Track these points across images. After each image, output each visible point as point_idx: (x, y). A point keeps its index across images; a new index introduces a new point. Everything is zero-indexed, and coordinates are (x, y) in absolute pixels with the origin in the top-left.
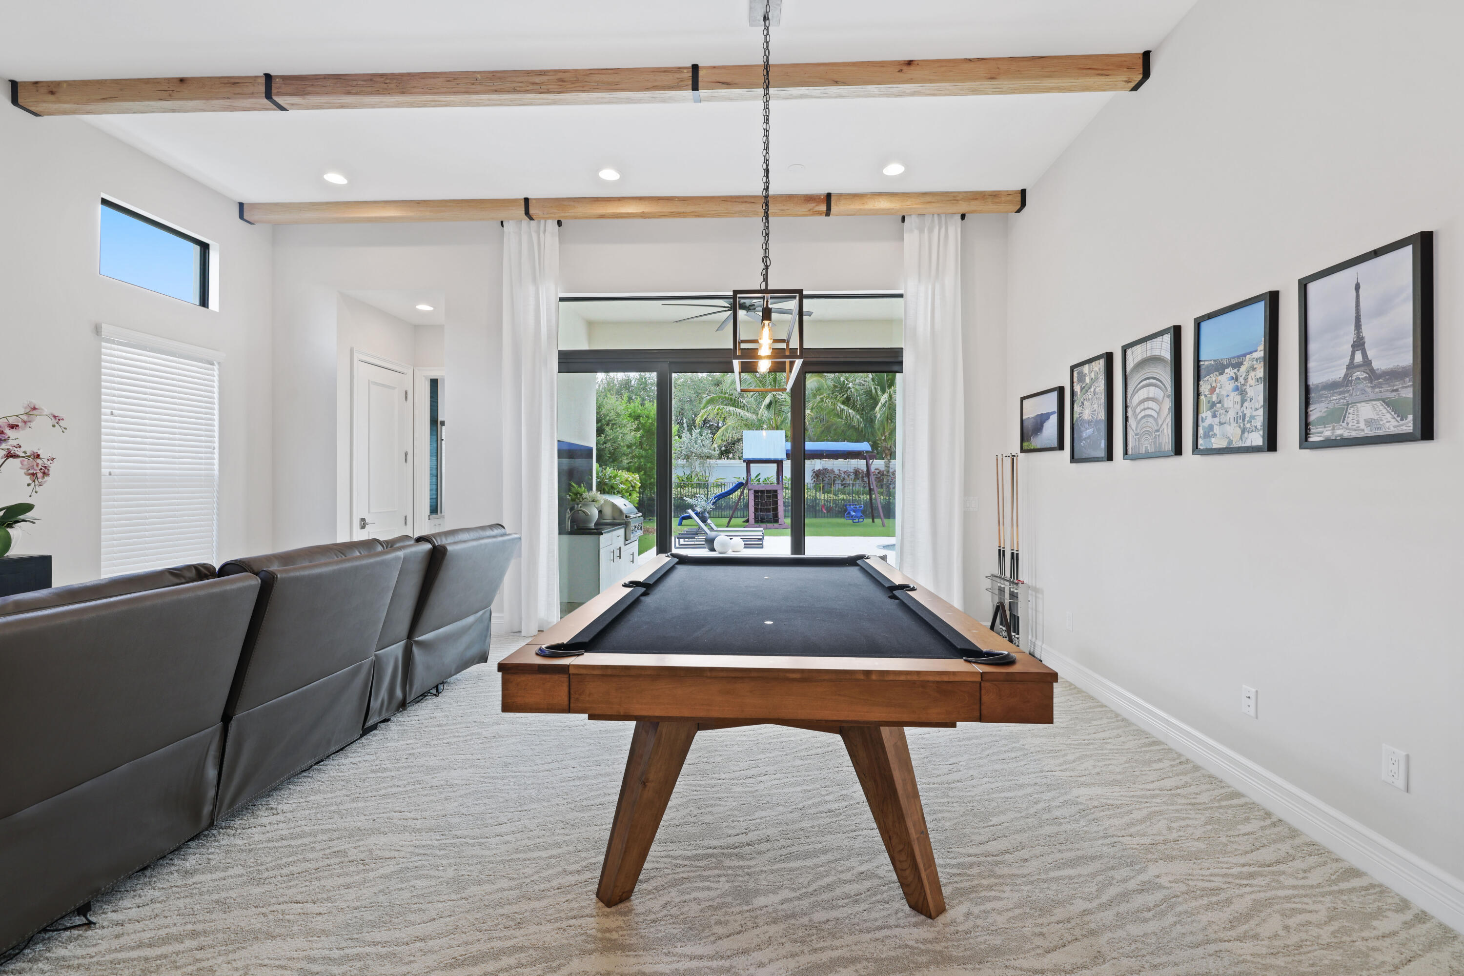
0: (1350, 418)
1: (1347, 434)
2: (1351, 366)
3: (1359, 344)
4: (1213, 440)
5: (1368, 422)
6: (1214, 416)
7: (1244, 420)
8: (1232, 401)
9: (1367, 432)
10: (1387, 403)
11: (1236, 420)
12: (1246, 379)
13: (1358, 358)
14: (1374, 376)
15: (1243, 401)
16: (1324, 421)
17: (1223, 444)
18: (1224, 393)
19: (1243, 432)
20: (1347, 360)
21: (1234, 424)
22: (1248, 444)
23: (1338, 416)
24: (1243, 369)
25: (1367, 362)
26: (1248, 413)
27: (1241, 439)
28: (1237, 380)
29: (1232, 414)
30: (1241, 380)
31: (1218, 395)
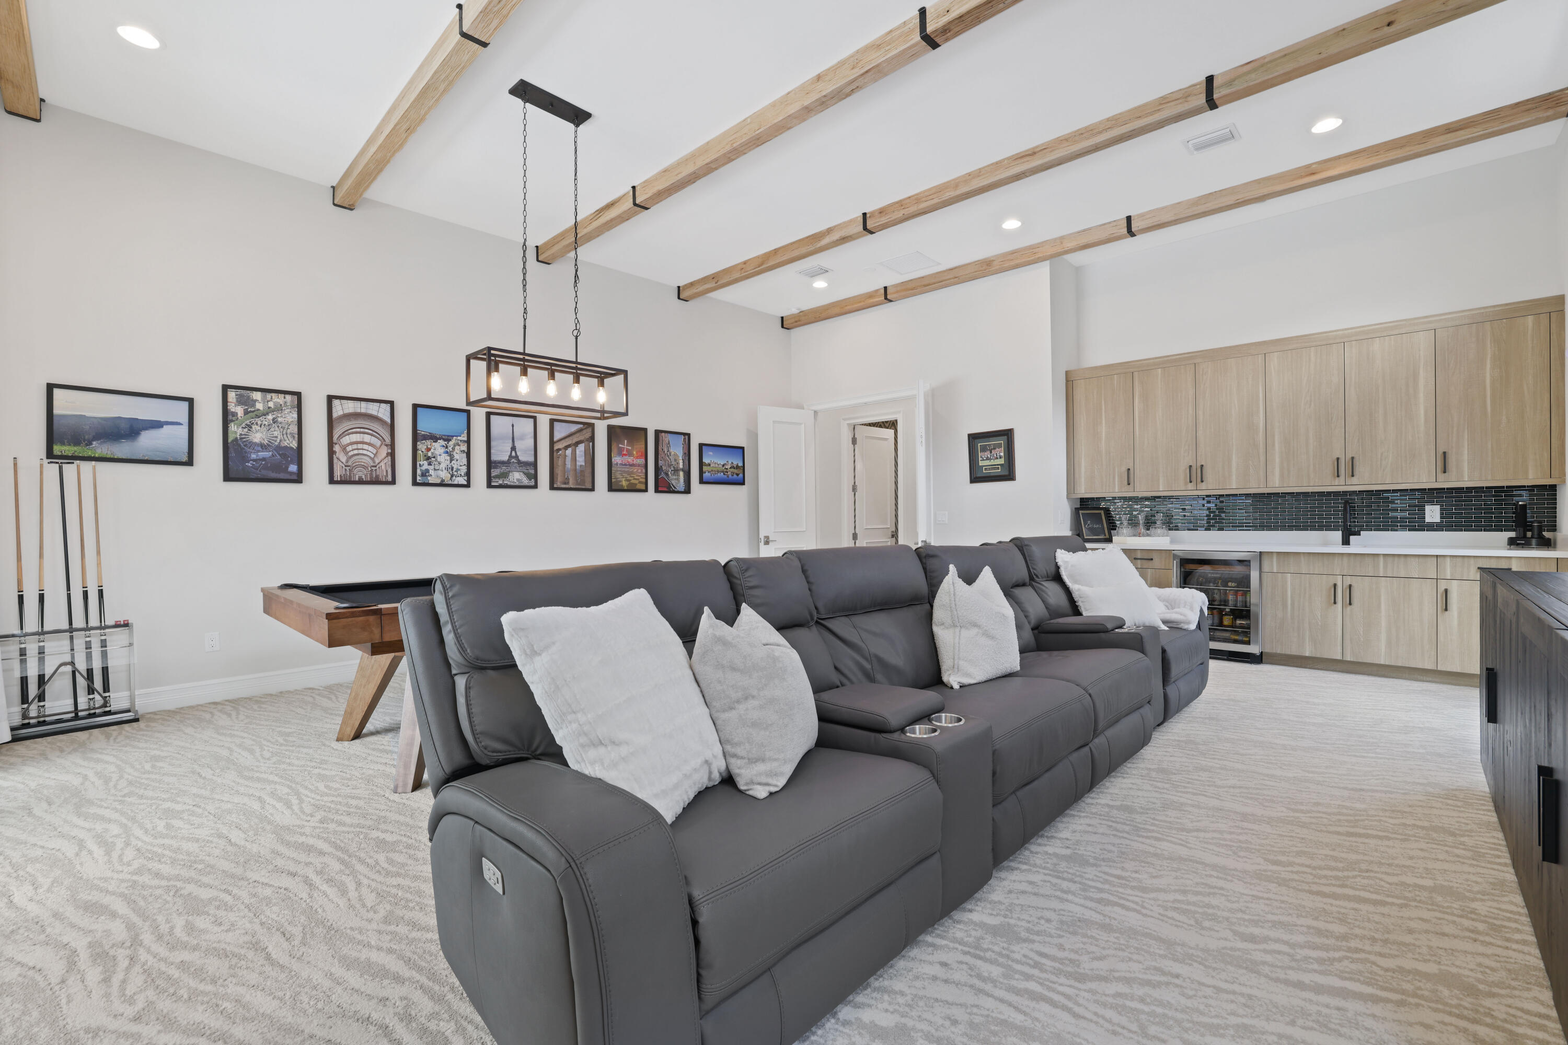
0: (510, 477)
1: (509, 483)
2: (511, 456)
3: (513, 448)
4: (429, 478)
5: (518, 480)
6: (430, 464)
7: (452, 469)
8: (444, 459)
9: (517, 484)
10: (525, 474)
11: (447, 469)
12: (453, 449)
13: (513, 454)
14: (519, 462)
15: (451, 460)
16: (498, 477)
17: (438, 481)
18: (437, 453)
19: (452, 476)
20: (509, 453)
21: (445, 471)
22: (456, 482)
23: (504, 475)
24: (451, 443)
25: (517, 457)
26: (455, 467)
27: (451, 479)
28: (447, 447)
29: (443, 466)
30: (450, 449)
31: (432, 453)
